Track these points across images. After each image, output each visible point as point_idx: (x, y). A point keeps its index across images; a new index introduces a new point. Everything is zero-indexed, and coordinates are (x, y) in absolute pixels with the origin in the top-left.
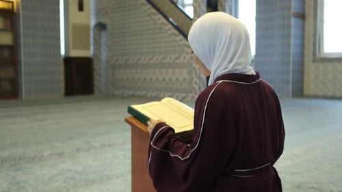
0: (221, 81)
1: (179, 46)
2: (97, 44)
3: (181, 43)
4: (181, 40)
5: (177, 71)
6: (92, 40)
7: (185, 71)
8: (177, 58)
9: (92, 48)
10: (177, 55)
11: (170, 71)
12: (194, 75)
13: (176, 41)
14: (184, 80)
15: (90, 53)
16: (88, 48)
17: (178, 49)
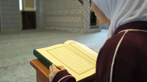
0: (127, 31)
1: (77, 6)
2: (38, 5)
3: (78, 4)
4: (78, 3)
5: (76, 18)
6: (35, 3)
7: (80, 18)
8: (76, 12)
9: (35, 7)
10: (76, 10)
11: (73, 18)
12: (84, 20)
13: (75, 3)
14: (79, 22)
15: (34, 9)
16: (33, 7)
17: (76, 7)
